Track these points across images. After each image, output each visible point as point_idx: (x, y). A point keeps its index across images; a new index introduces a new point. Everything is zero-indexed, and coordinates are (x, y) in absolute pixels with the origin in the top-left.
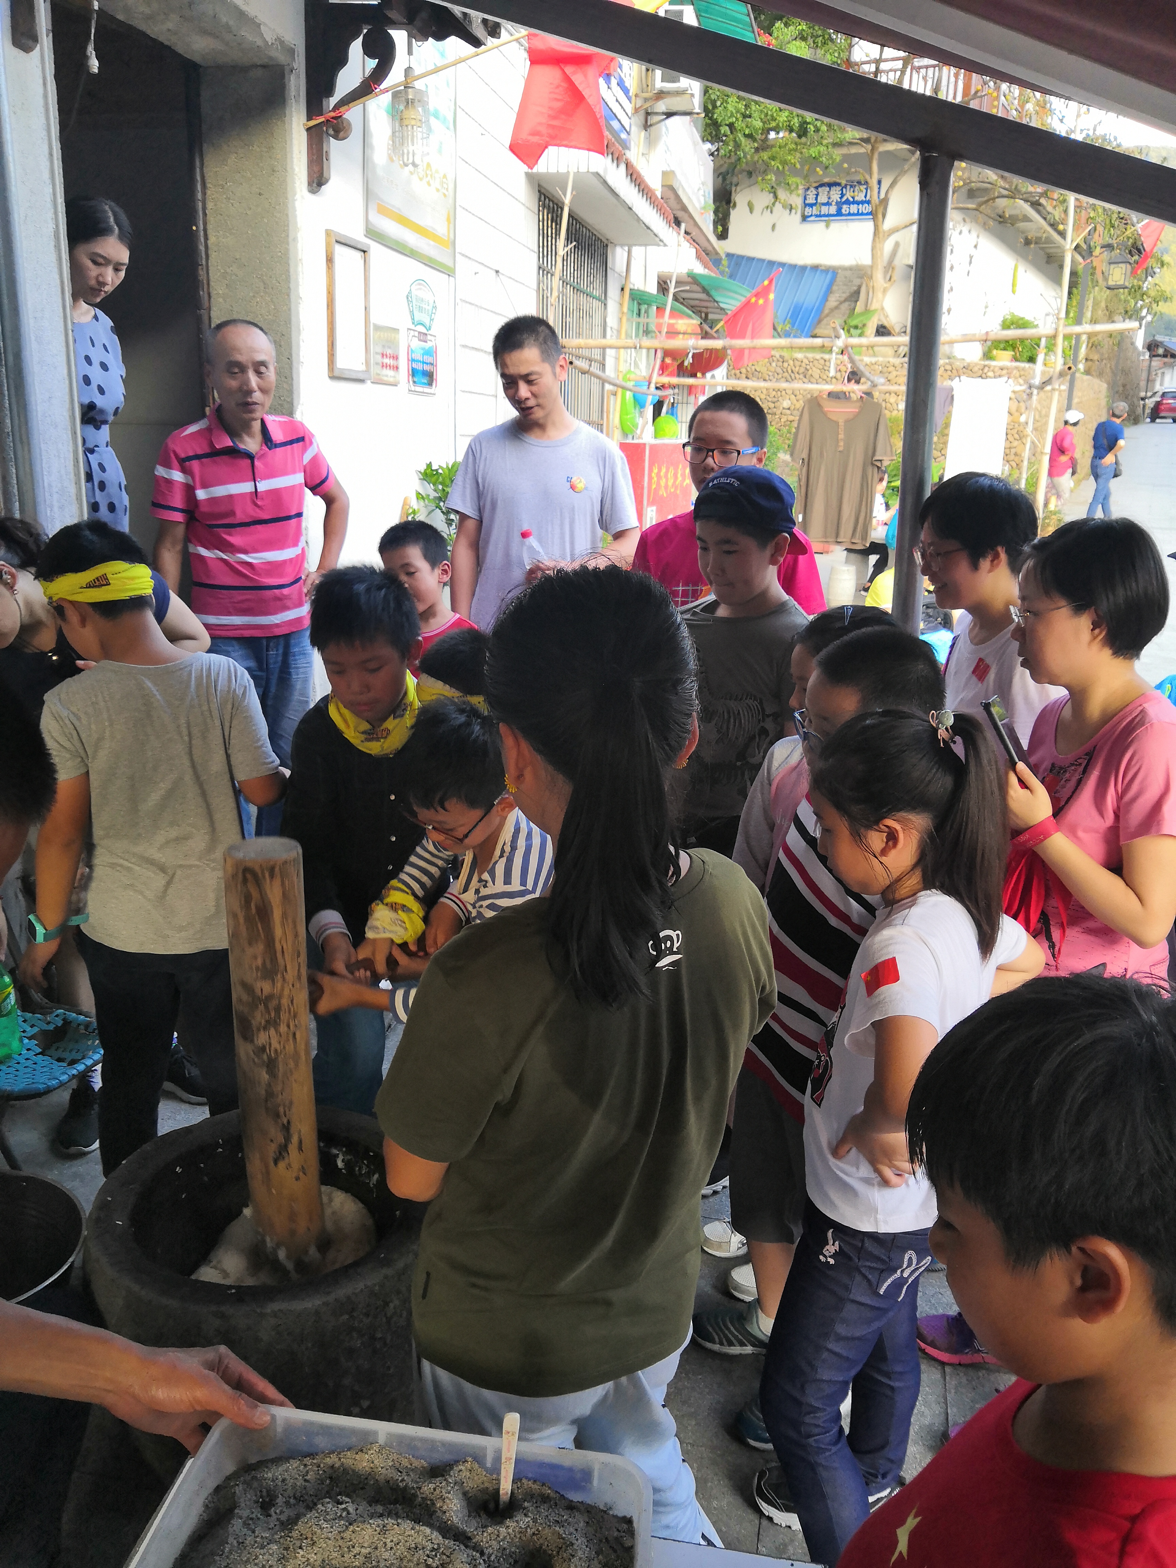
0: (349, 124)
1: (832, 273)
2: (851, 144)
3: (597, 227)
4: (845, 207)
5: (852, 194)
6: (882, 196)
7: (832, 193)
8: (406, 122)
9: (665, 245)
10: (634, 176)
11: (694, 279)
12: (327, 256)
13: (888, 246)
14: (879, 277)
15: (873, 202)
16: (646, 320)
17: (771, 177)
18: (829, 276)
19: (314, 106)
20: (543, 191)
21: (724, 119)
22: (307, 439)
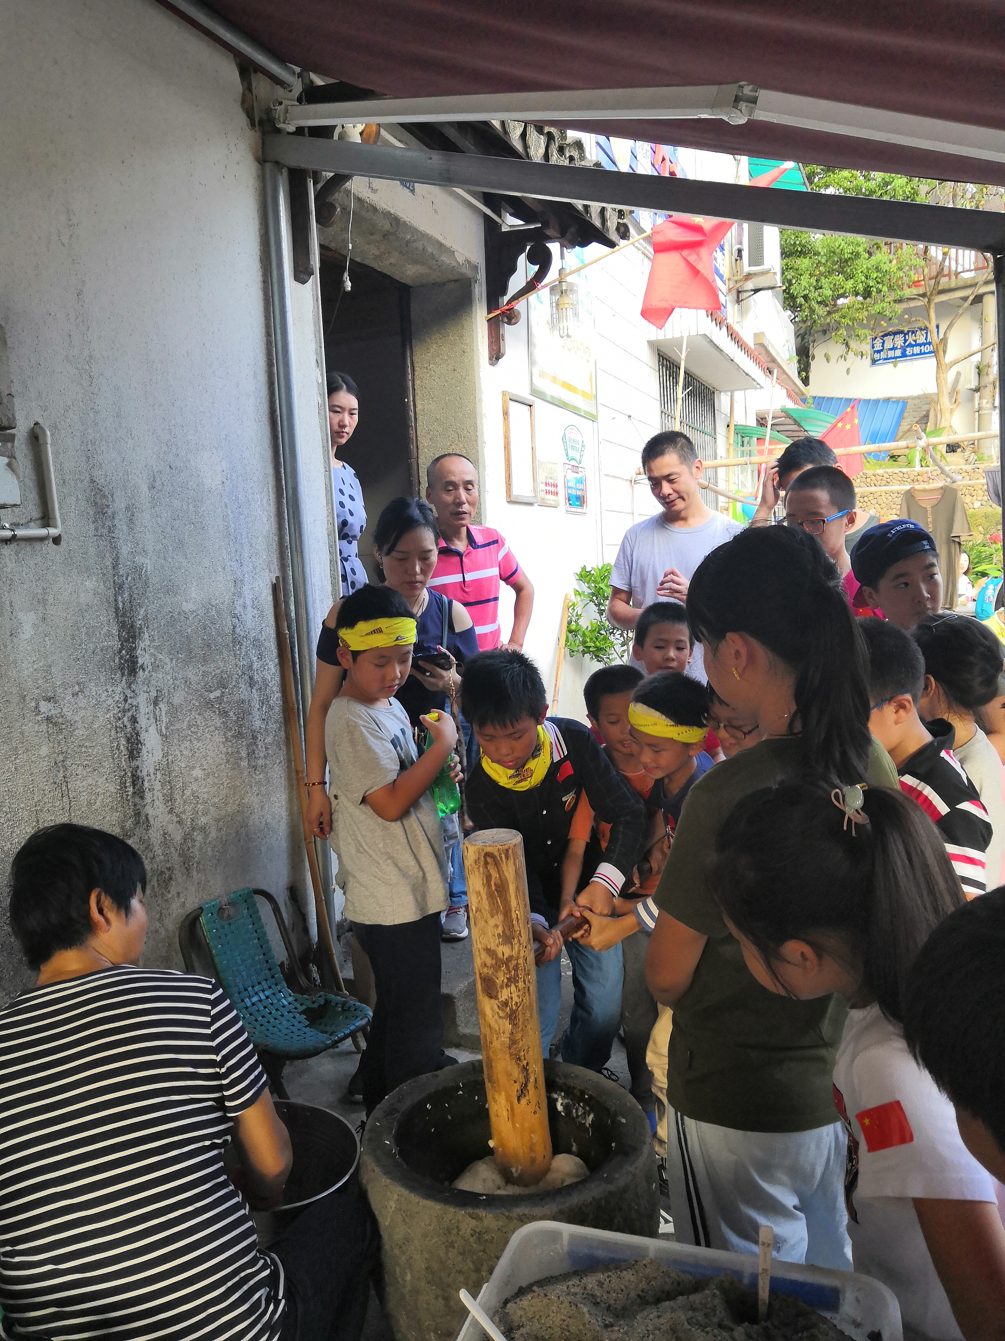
0: (519, 313)
1: (902, 403)
2: (909, 299)
3: (705, 379)
4: (908, 349)
5: (914, 338)
6: (941, 336)
7: (896, 339)
8: (561, 307)
9: (762, 387)
10: (733, 335)
11: (786, 413)
12: (503, 411)
13: (951, 375)
14: (945, 401)
15: (933, 342)
16: (749, 448)
17: (843, 332)
18: (900, 405)
19: (492, 303)
20: (661, 354)
21: (799, 292)
22: (500, 541)
